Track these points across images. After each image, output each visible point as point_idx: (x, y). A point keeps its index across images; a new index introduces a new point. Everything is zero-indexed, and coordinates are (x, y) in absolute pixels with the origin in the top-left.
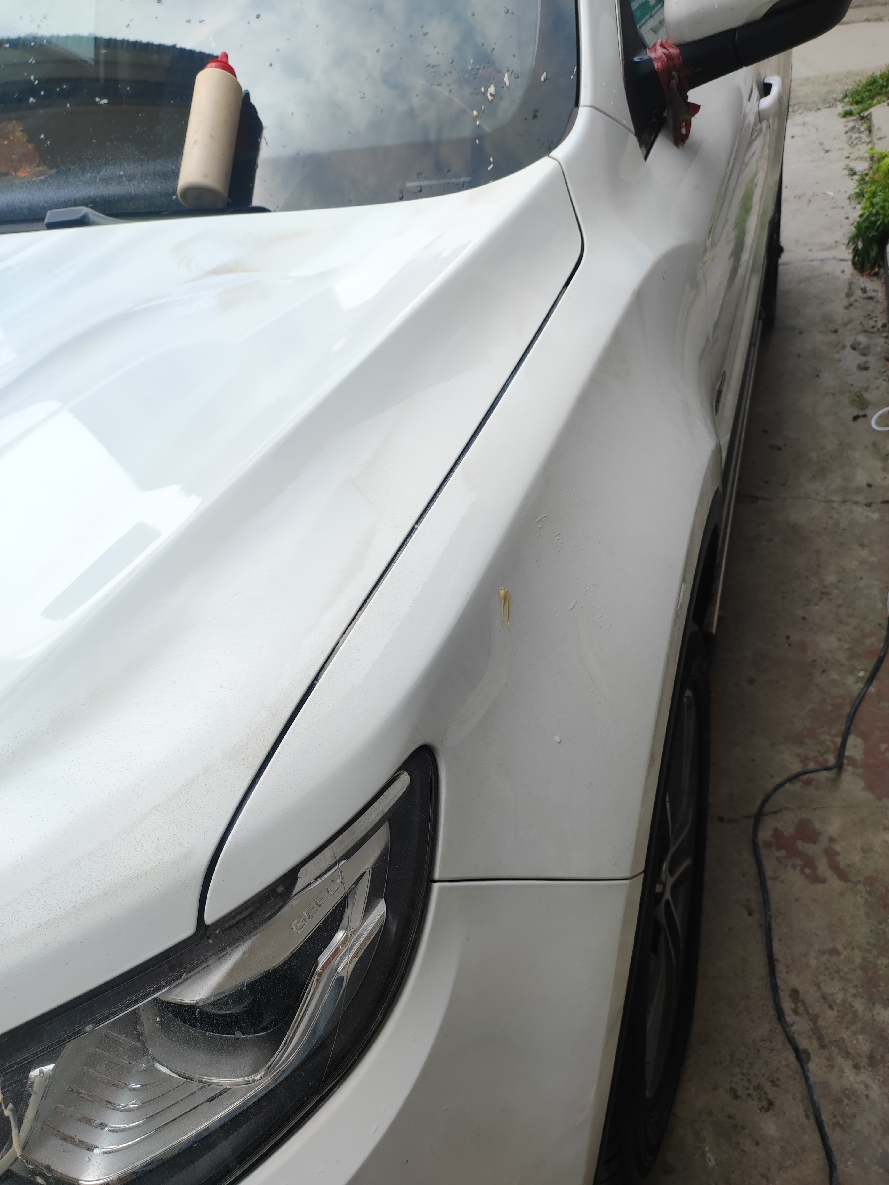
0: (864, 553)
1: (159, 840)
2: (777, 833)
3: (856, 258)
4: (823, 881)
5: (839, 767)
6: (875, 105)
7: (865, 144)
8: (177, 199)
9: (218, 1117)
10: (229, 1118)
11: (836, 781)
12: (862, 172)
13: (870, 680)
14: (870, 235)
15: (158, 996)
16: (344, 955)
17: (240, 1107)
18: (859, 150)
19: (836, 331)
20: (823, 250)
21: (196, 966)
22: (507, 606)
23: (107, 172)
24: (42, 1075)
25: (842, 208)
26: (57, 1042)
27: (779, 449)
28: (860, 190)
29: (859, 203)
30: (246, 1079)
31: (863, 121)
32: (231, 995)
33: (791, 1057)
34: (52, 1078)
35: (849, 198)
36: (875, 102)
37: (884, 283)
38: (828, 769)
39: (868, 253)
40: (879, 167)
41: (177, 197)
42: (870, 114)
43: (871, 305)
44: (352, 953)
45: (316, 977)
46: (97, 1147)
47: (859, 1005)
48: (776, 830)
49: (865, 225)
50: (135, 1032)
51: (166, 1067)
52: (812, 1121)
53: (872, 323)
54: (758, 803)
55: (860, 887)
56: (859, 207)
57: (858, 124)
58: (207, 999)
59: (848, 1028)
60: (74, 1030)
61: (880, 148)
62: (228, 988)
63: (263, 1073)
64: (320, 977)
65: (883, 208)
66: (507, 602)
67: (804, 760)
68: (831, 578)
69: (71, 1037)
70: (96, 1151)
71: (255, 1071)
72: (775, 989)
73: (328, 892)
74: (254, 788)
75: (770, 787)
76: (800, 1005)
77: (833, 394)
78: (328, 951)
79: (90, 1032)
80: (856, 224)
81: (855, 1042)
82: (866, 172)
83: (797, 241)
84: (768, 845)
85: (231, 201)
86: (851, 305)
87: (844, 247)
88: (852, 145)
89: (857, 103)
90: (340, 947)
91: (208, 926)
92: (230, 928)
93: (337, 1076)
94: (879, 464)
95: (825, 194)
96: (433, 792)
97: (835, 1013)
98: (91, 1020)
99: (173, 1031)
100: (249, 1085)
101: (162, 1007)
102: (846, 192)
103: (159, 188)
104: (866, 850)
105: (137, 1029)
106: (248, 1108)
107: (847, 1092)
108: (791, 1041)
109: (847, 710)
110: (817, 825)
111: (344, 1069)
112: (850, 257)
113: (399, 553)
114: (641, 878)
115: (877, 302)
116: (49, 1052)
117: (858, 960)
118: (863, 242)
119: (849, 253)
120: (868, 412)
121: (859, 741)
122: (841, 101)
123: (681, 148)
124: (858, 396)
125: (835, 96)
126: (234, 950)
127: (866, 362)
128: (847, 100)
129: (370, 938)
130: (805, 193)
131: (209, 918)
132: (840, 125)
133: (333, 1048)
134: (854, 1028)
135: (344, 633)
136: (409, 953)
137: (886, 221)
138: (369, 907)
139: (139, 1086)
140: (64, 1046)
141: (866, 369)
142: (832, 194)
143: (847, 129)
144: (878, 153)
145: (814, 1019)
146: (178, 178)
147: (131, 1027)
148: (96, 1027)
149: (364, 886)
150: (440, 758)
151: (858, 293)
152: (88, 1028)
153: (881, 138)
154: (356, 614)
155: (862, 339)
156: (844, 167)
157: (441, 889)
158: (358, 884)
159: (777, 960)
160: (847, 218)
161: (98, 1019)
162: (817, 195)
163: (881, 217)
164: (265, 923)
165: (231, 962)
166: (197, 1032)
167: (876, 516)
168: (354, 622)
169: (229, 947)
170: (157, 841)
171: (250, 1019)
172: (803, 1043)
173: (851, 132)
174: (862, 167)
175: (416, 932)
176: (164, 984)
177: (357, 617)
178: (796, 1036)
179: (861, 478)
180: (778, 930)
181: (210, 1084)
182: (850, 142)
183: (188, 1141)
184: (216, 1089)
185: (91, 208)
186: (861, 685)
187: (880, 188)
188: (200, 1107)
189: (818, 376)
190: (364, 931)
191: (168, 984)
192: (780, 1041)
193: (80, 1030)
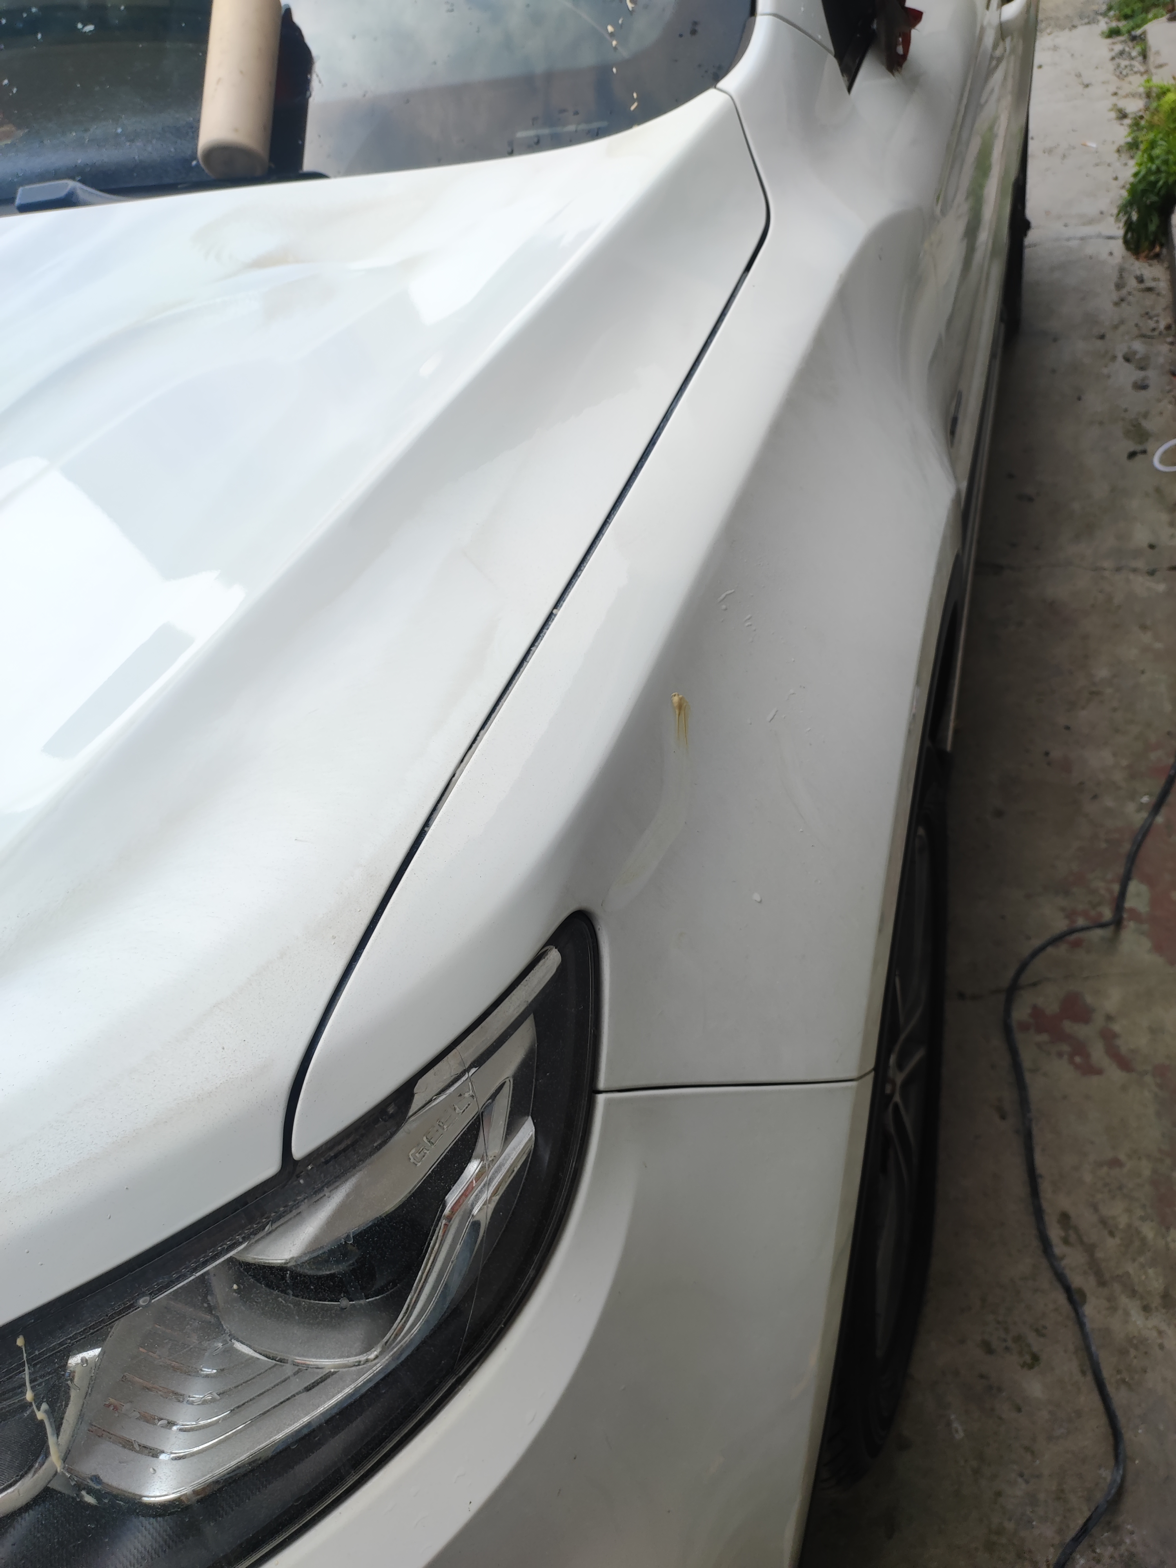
0: (1146, 638)
1: (223, 1049)
2: (1037, 1012)
3: (1129, 235)
4: (1099, 1072)
5: (1117, 923)
6: (1150, 20)
7: (1138, 75)
8: (198, 165)
9: (321, 1409)
10: (336, 1411)
11: (1113, 941)
12: (1135, 113)
13: (1157, 807)
14: (1148, 202)
15: (234, 1255)
16: (481, 1192)
17: (350, 1395)
18: (1130, 83)
19: (1102, 337)
20: (1084, 224)
21: (284, 1214)
22: (684, 718)
23: (97, 130)
24: (85, 1365)
25: (1109, 165)
26: (102, 1321)
27: (1030, 499)
28: (1133, 139)
29: (1132, 157)
30: (357, 1358)
31: (1135, 42)
32: (332, 1252)
33: (1061, 1298)
34: (97, 1369)
35: (1118, 151)
36: (1150, 16)
37: (1168, 268)
38: (1103, 926)
39: (1146, 226)
40: (1159, 106)
41: (198, 162)
42: (1144, 33)
43: (1149, 300)
44: (492, 1189)
45: (443, 1222)
46: (163, 1452)
47: (1148, 1231)
48: (1035, 1008)
49: (1141, 187)
50: (206, 1305)
51: (250, 1347)
52: (1090, 1377)
53: (1151, 324)
54: (1010, 973)
55: (1148, 1079)
56: (1132, 163)
57: (1129, 47)
58: (300, 1257)
59: (1134, 1260)
60: (125, 1304)
61: (1161, 79)
62: (328, 1242)
63: (379, 1350)
64: (450, 1222)
65: (1166, 162)
66: (683, 712)
67: (1071, 915)
68: (1103, 673)
69: (121, 1313)
70: (162, 1457)
71: (368, 1349)
72: (1038, 1213)
73: (455, 1109)
74: (349, 975)
75: (1026, 952)
76: (1071, 1232)
77: (1101, 423)
78: (458, 1187)
79: (146, 1306)
80: (1128, 186)
81: (1143, 1277)
82: (1141, 114)
83: (1047, 213)
84: (1025, 1027)
85: (273, 166)
86: (1122, 300)
87: (1112, 220)
88: (1121, 76)
89: (1126, 17)
90: (474, 1182)
91: (298, 1161)
92: (327, 1162)
93: (477, 1352)
94: (1164, 517)
95: (1085, 145)
96: (593, 974)
97: (1117, 1241)
98: (146, 1290)
99: (256, 1302)
100: (361, 1367)
101: (240, 1270)
102: (1113, 142)
103: (172, 150)
104: (1155, 1031)
105: (208, 1301)
106: (362, 1397)
107: (1135, 1342)
108: (1061, 1279)
109: (1126, 847)
110: (1089, 999)
111: (486, 1342)
112: (1121, 232)
113: (533, 649)
114: (871, 1076)
115: (1158, 294)
116: (92, 1334)
117: (1147, 1173)
118: (1139, 212)
119: (1119, 228)
120: (1149, 446)
121: (1144, 888)
122: (1104, 14)
123: (896, 73)
124: (1134, 426)
125: (1095, 7)
126: (333, 1191)
127: (1145, 378)
128: (1112, 13)
129: (513, 1171)
130: (1058, 145)
131: (299, 1151)
132: (1104, 49)
133: (471, 1314)
134: (1142, 1259)
135: (462, 761)
136: (568, 1187)
137: (1171, 180)
138: (511, 1129)
139: (215, 1371)
140: (111, 1327)
141: (1144, 387)
142: (1094, 145)
143: (1113, 54)
144: (1157, 87)
145: (1090, 1249)
146: (198, 136)
147: (200, 1298)
148: (154, 1299)
149: (504, 1102)
150: (600, 928)
151: (1133, 283)
152: (141, 1302)
153: (1160, 66)
154: (477, 735)
155: (1138, 346)
156: (1110, 106)
157: (608, 1103)
158: (496, 1100)
159: (1041, 1176)
160: (1116, 179)
161: (155, 1289)
162: (1074, 148)
163: (1163, 175)
164: (374, 1153)
165: (330, 1208)
166: (287, 1301)
167: (1161, 587)
168: (474, 746)
169: (327, 1187)
170: (223, 1050)
171: (360, 1282)
172: (1077, 1280)
173: (1119, 58)
174: (1134, 106)
175: (576, 1160)
176: (241, 1240)
177: (479, 738)
178: (1067, 1272)
179: (1141, 536)
180: (1042, 1137)
181: (308, 1367)
182: (1118, 73)
183: (283, 1441)
184: (318, 1373)
185: (80, 181)
186: (1144, 815)
187: (1161, 135)
188: (297, 1397)
189: (1079, 399)
190: (506, 1160)
191: (245, 1239)
192: (1046, 1279)
193: (131, 1304)
